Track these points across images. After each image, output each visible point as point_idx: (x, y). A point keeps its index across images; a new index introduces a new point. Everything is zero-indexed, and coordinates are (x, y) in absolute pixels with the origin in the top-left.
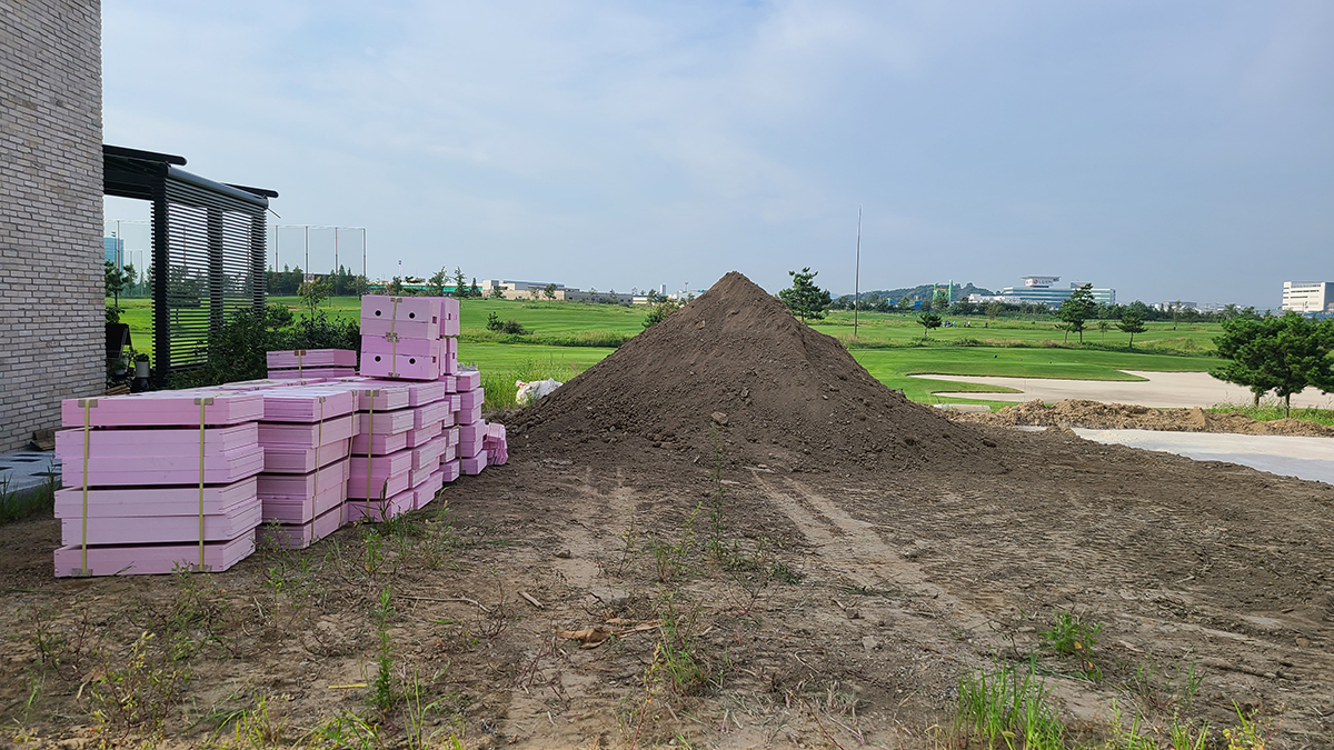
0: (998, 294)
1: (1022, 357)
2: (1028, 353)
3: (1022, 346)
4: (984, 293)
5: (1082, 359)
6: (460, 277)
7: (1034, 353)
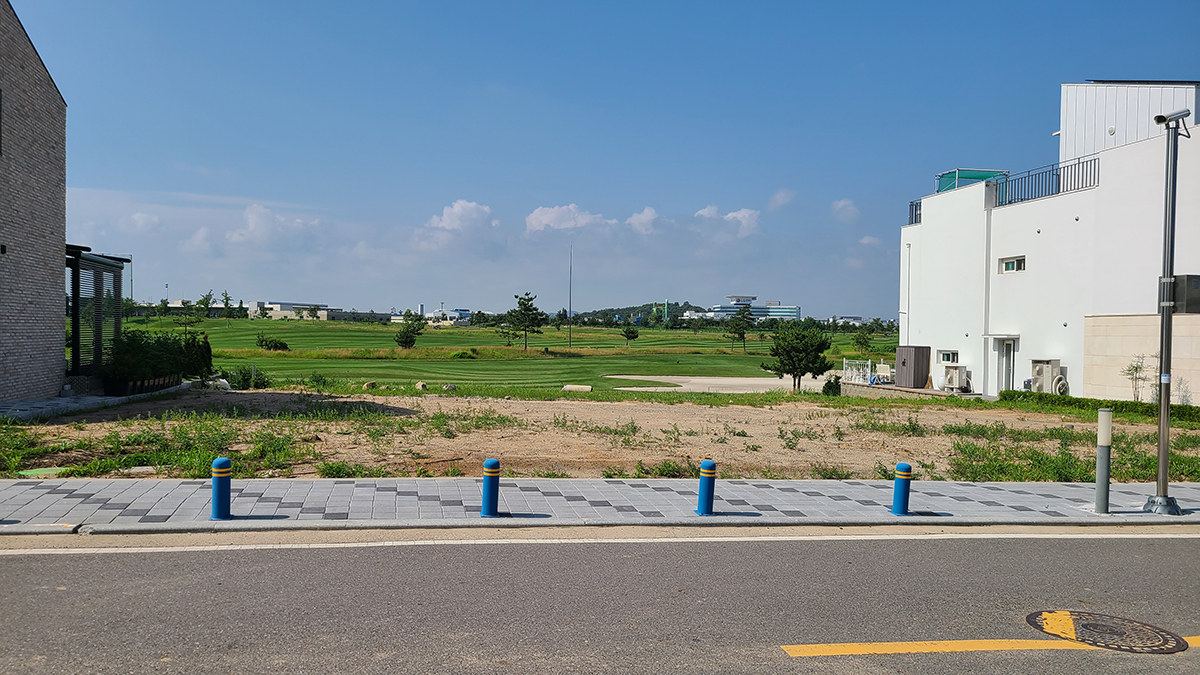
6: (227, 299)
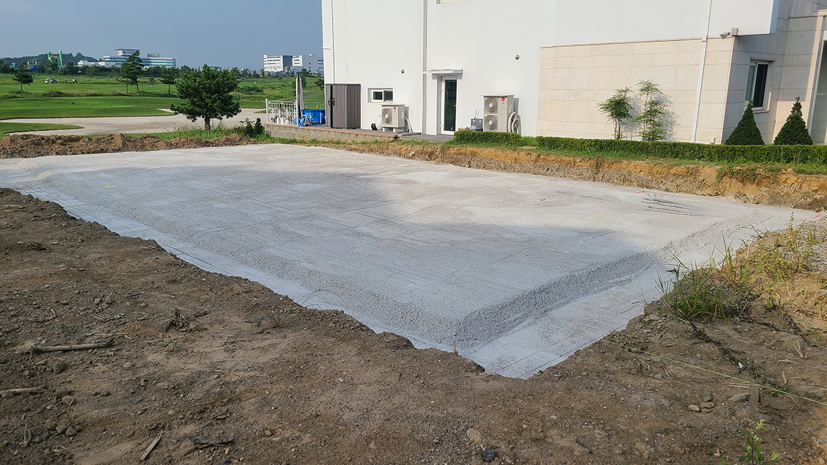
0: (101, 60)
1: (93, 103)
2: (99, 100)
3: (96, 95)
4: (90, 60)
5: (137, 102)
7: (103, 100)
